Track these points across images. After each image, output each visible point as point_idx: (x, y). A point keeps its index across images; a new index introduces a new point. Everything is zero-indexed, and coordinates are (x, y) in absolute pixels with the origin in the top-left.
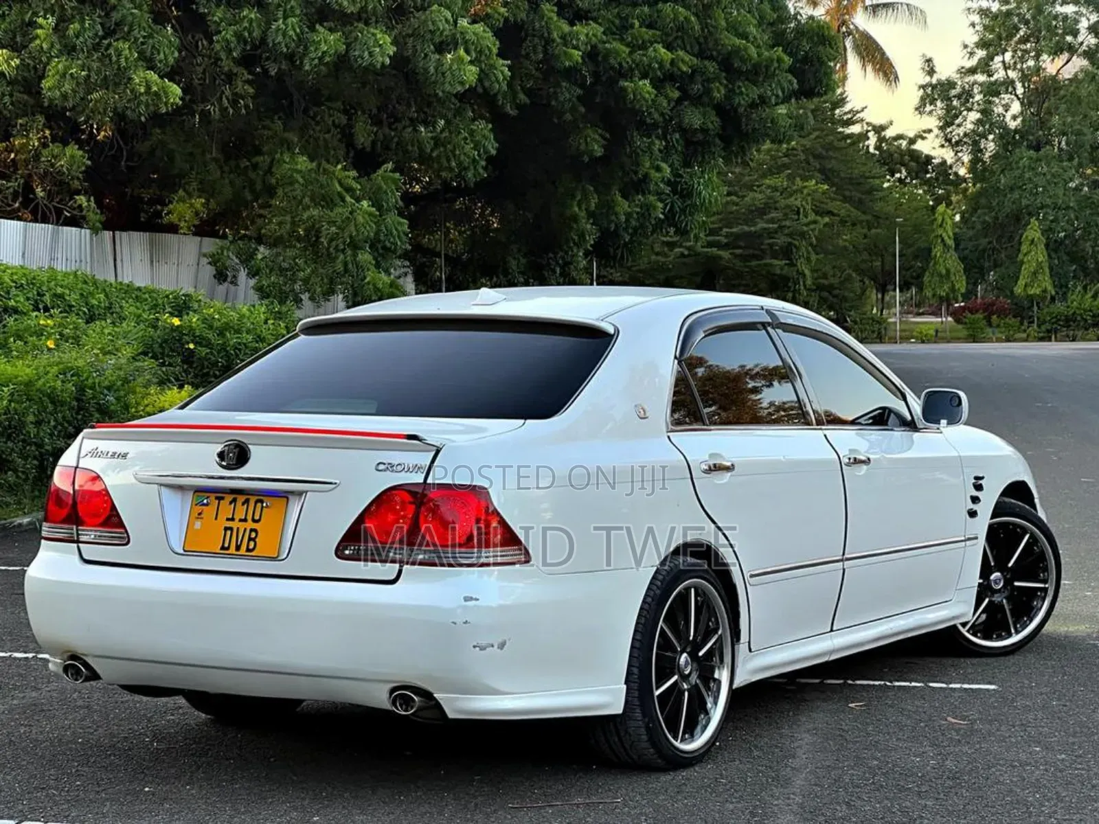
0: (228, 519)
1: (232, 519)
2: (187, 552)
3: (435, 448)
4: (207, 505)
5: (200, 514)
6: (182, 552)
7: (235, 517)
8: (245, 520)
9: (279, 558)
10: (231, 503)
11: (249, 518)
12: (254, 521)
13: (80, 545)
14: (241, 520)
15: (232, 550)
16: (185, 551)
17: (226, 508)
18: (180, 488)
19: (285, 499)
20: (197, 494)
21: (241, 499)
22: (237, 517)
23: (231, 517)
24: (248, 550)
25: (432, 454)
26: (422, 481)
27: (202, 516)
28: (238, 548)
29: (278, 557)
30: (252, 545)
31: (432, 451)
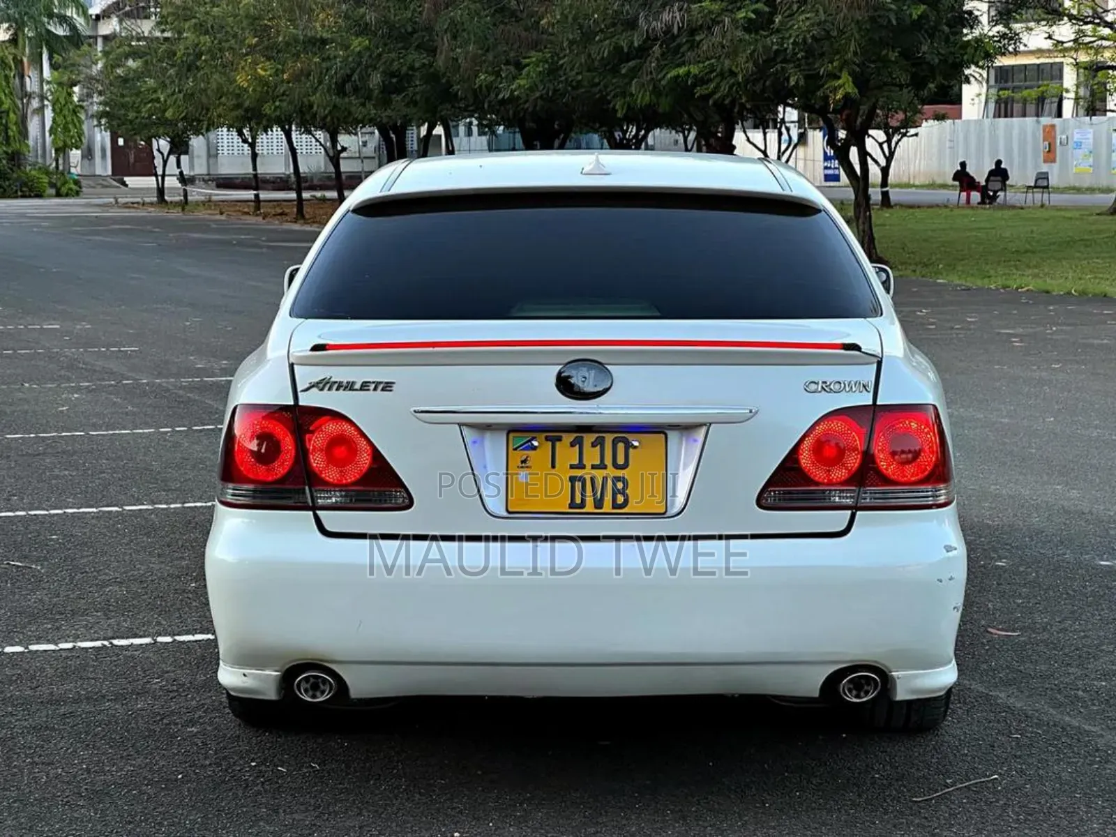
0: (572, 467)
1: (581, 466)
2: (511, 514)
3: (876, 360)
4: (535, 448)
5: (524, 462)
6: (505, 514)
7: (585, 462)
8: (602, 466)
9: (668, 514)
10: (572, 445)
11: (608, 460)
12: (616, 466)
13: (319, 512)
14: (593, 467)
15: (590, 507)
16: (509, 512)
17: (567, 453)
18: (488, 427)
19: (663, 436)
20: (511, 435)
21: (589, 438)
22: (588, 462)
23: (576, 462)
24: (615, 506)
25: (875, 366)
26: (870, 402)
27: (528, 464)
28: (599, 504)
29: (664, 513)
30: (620, 499)
31: (872, 363)
